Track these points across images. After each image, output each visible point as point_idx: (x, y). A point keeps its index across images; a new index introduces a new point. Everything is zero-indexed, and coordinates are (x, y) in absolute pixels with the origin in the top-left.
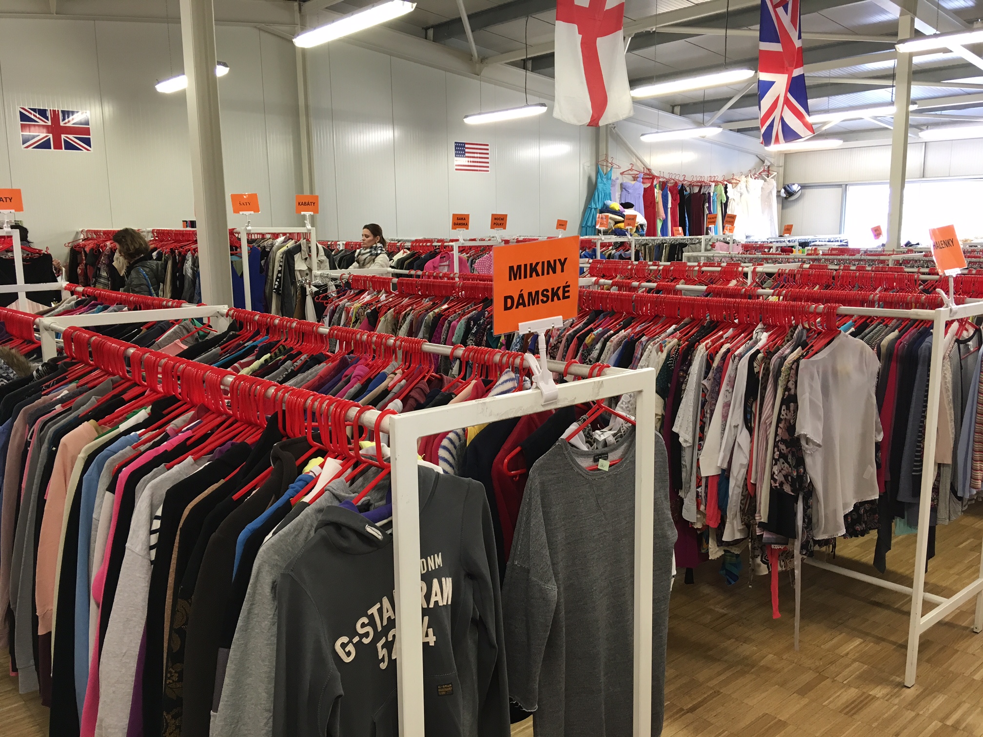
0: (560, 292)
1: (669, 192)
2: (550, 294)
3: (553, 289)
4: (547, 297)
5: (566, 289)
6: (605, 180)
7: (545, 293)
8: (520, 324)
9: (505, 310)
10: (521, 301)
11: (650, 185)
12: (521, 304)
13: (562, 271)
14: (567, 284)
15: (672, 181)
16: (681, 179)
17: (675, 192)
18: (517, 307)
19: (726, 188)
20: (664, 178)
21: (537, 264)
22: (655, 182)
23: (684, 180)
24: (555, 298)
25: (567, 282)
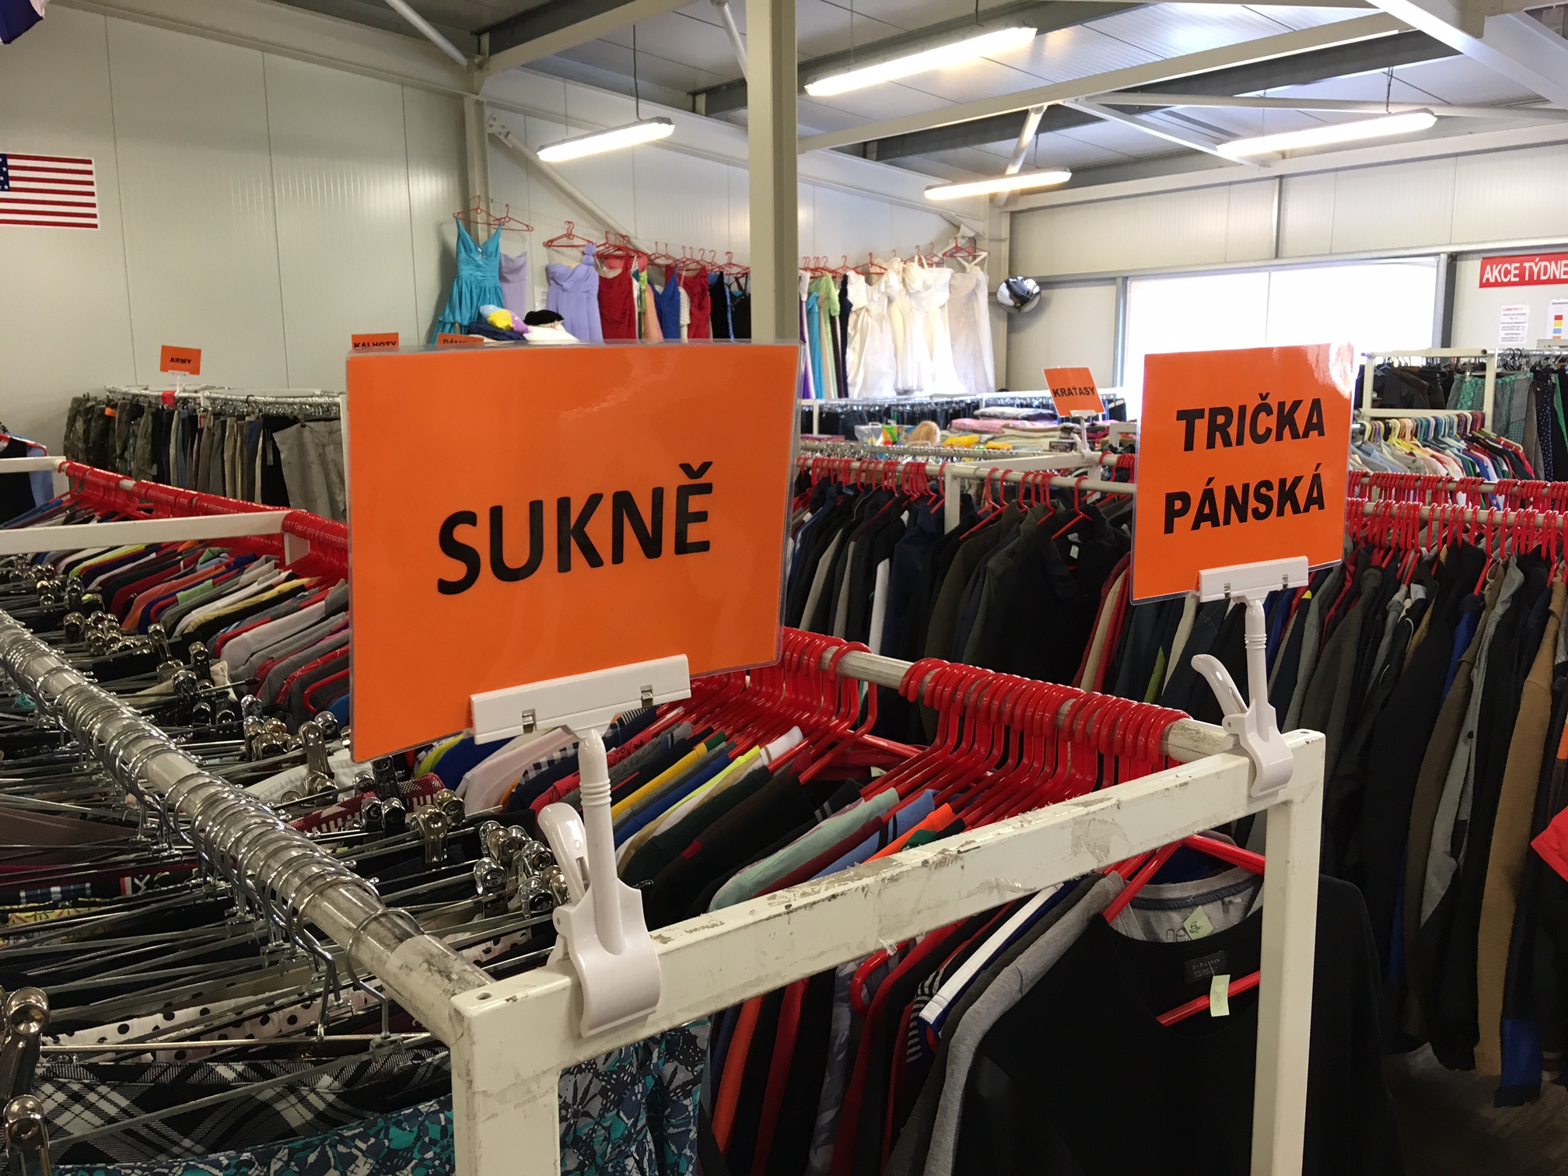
1: (682, 290)
6: (479, 258)
11: (619, 271)
15: (693, 266)
16: (721, 260)
17: (698, 289)
19: (845, 281)
20: (667, 257)
22: (635, 266)
23: (730, 264)
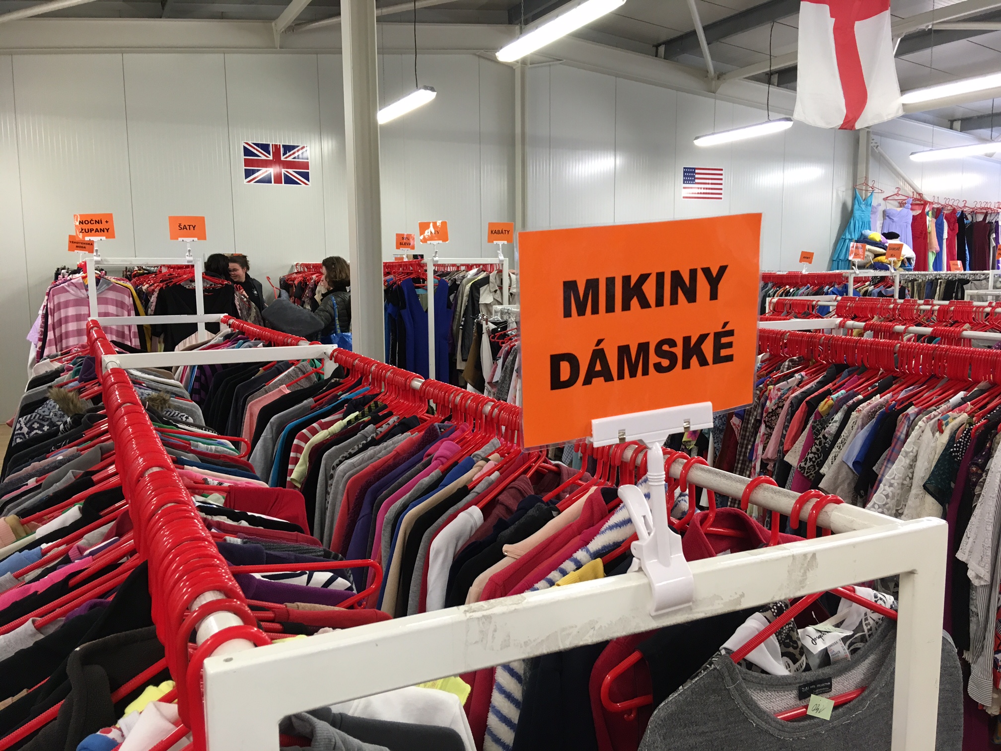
0: (708, 348)
2: (678, 351)
3: (687, 340)
4: (673, 358)
5: (724, 340)
7: (666, 347)
8: (595, 422)
9: (553, 388)
10: (598, 367)
12: (598, 374)
13: (714, 296)
14: (728, 328)
18: (587, 381)
21: (644, 278)
24: (694, 361)
25: (726, 324)
